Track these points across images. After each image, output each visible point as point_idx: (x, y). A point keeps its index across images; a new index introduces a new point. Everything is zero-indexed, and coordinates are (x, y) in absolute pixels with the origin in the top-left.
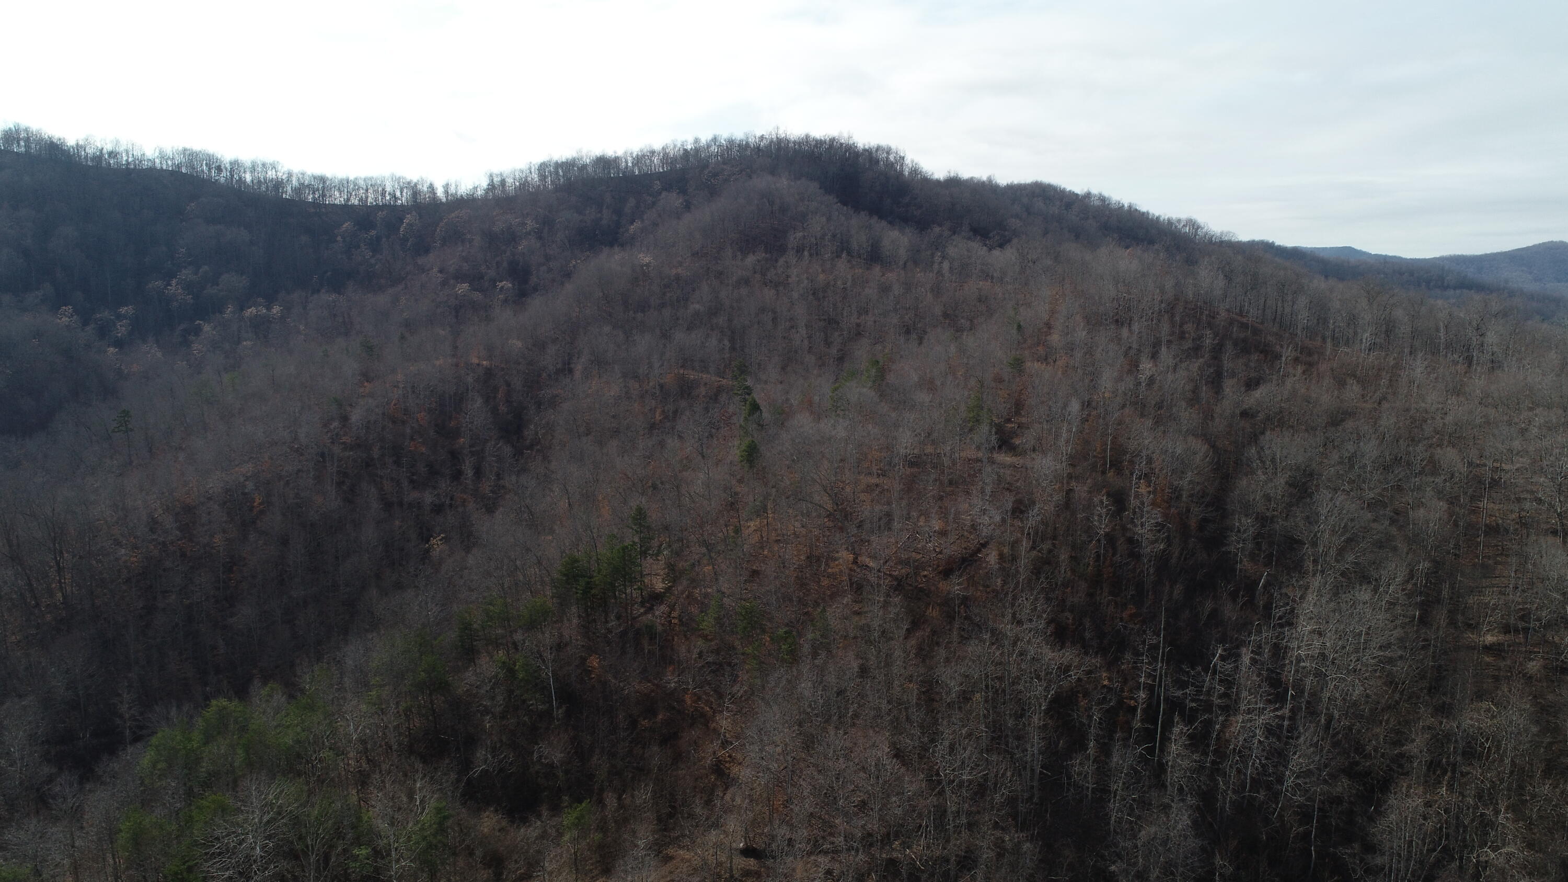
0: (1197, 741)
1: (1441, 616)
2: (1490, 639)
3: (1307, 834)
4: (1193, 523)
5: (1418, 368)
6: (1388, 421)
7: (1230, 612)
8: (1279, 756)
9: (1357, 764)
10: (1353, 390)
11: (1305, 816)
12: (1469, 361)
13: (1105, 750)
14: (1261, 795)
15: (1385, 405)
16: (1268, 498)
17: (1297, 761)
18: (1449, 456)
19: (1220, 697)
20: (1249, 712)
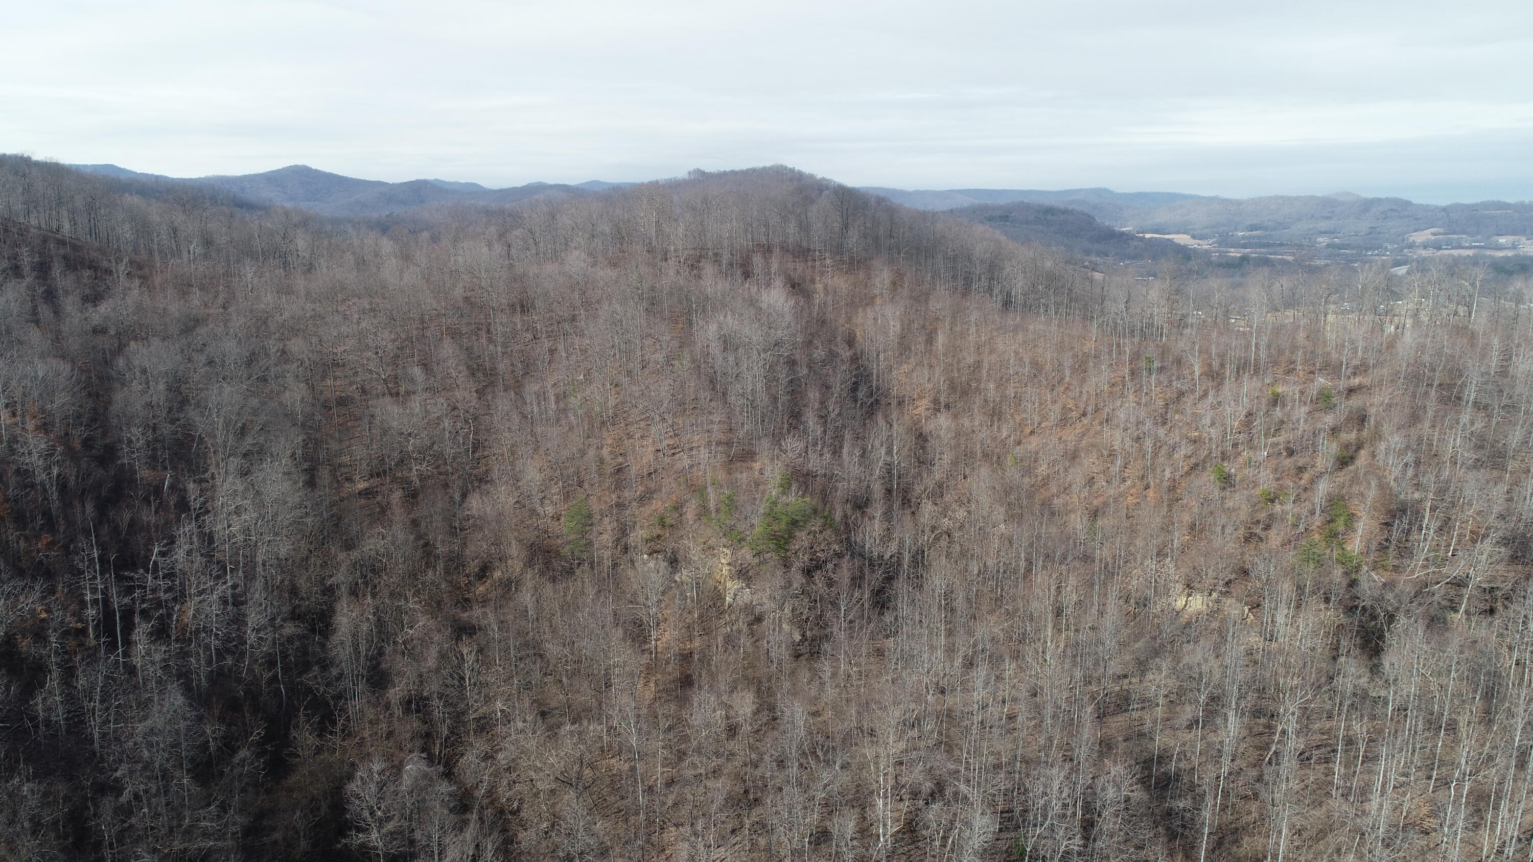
0: (161, 633)
2: (362, 485)
3: (275, 677)
4: (77, 444)
7: (148, 516)
8: (239, 620)
11: (271, 663)
12: (286, 264)
13: (69, 673)
14: (229, 661)
17: (254, 618)
18: (296, 346)
19: (166, 592)
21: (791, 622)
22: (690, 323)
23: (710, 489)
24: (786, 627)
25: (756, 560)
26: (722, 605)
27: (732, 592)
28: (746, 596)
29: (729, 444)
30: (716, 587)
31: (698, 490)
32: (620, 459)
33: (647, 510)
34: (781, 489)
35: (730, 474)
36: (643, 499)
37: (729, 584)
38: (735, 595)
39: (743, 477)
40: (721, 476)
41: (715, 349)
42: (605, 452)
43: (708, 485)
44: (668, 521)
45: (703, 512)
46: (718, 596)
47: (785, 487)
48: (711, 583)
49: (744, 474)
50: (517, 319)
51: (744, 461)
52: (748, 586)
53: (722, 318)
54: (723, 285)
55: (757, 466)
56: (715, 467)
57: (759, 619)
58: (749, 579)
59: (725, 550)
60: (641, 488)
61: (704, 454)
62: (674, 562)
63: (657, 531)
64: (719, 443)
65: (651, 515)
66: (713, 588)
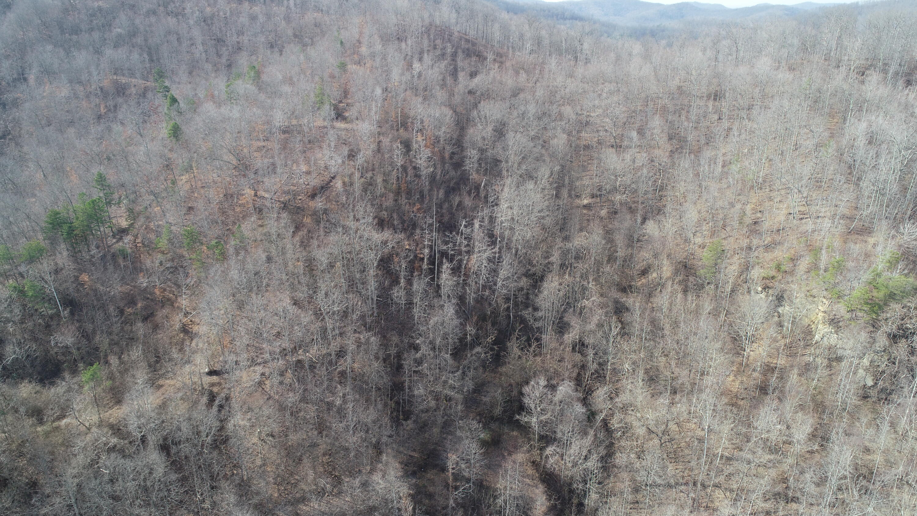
0: (456, 271)
1: (565, 193)
2: (585, 202)
3: (508, 308)
4: (447, 155)
5: (553, 63)
6: (540, 93)
7: (468, 202)
8: (494, 272)
9: (529, 270)
10: (523, 76)
11: (508, 299)
12: (576, 58)
13: (409, 282)
14: (487, 293)
15: (538, 84)
16: (484, 139)
17: (503, 273)
18: (568, 110)
19: (465, 247)
20: (479, 252)
21: (867, 370)
22: (845, 120)
23: (824, 252)
24: (861, 372)
25: (848, 316)
26: (811, 339)
27: (822, 332)
28: (833, 339)
29: (851, 218)
30: (809, 325)
31: (815, 251)
32: (759, 215)
33: (769, 256)
34: (888, 264)
35: (845, 243)
36: (768, 248)
37: (820, 326)
38: (823, 336)
39: (856, 248)
40: (837, 243)
41: (861, 142)
42: (749, 208)
43: (824, 248)
44: (783, 268)
45: (814, 267)
46: (808, 332)
47: (892, 264)
48: (806, 321)
49: (858, 245)
50: (711, 104)
51: (861, 235)
52: (836, 333)
53: (874, 118)
54: (883, 91)
55: (871, 241)
56: (834, 235)
57: (839, 359)
58: (839, 327)
59: (824, 300)
60: (769, 239)
61: (827, 224)
62: (780, 299)
63: (773, 273)
64: (843, 217)
65: (772, 260)
66: (807, 325)
